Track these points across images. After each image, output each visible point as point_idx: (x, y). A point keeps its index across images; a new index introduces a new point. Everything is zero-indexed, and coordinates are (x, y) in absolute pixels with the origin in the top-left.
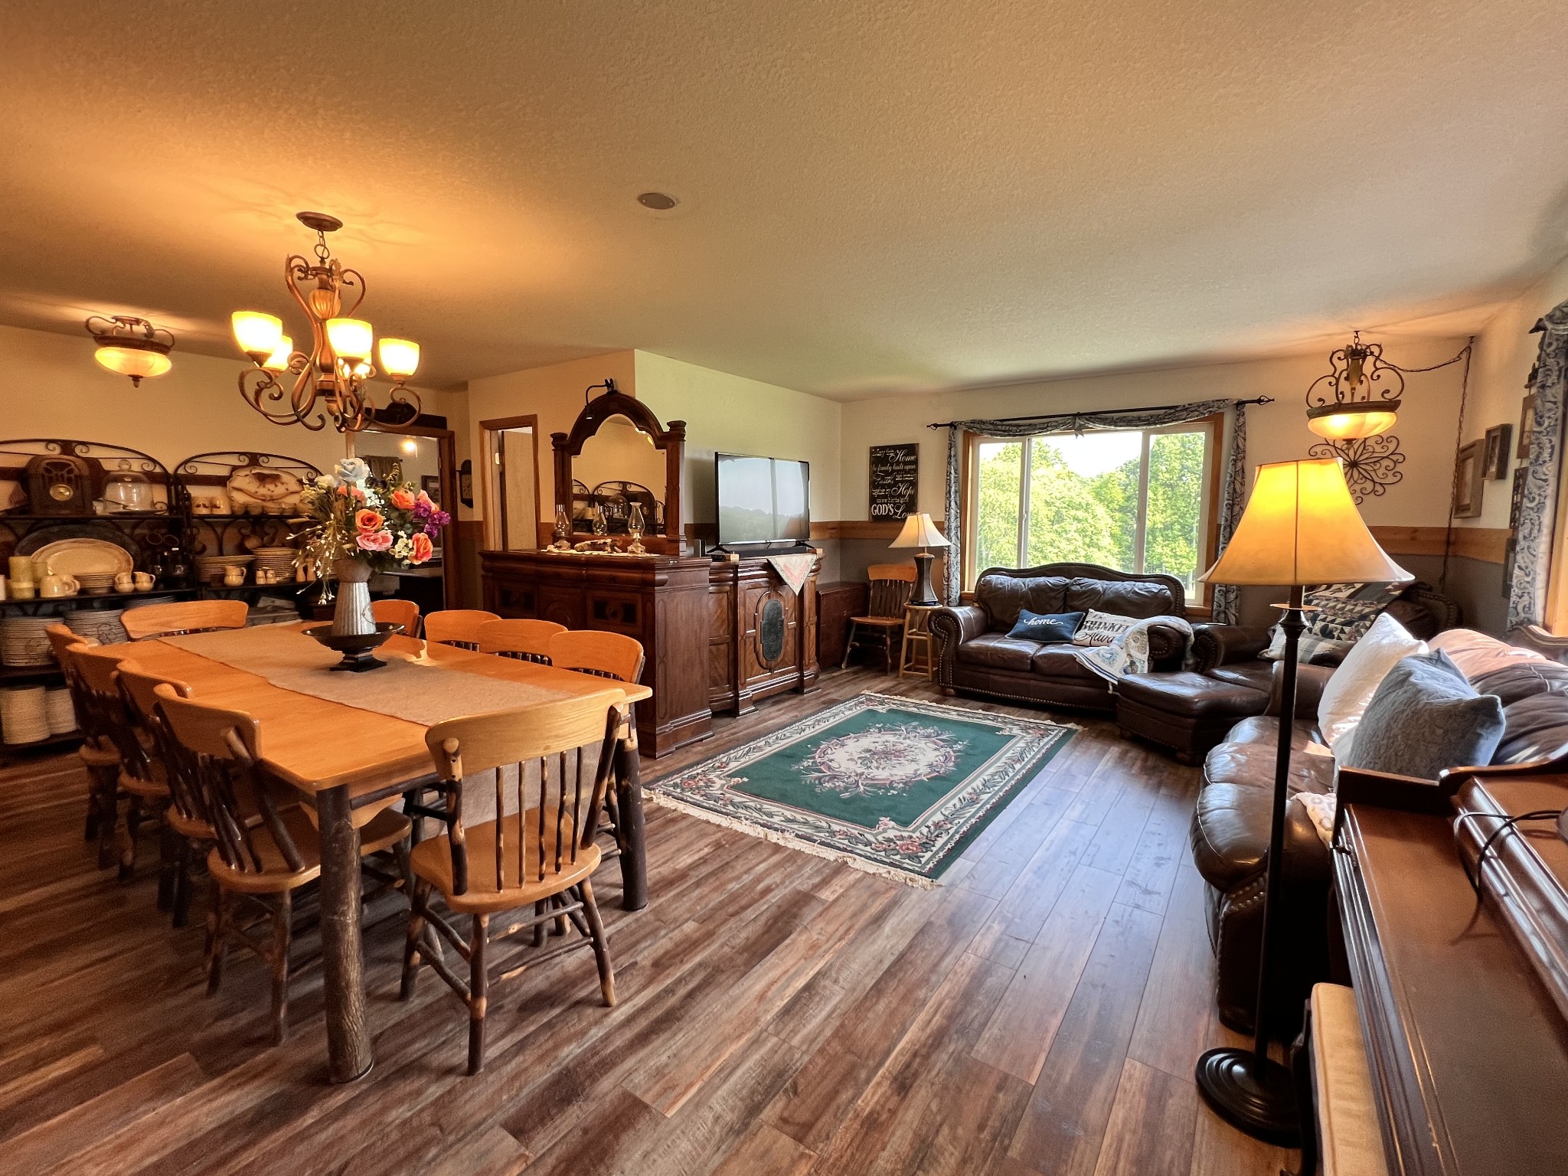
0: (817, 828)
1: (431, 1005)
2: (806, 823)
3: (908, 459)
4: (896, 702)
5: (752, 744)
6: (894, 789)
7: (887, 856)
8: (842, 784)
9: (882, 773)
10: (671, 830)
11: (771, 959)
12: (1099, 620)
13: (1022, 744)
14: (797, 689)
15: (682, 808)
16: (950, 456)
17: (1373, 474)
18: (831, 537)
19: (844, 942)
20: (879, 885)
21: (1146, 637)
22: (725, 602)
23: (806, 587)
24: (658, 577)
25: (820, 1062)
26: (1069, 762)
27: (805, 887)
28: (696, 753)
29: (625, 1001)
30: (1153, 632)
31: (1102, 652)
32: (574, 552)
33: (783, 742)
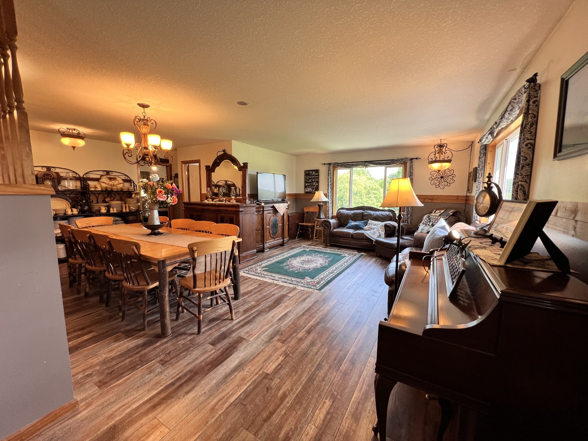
0: (288, 280)
1: (185, 321)
2: (285, 279)
3: (316, 174)
4: (312, 248)
5: (269, 260)
6: (310, 270)
7: (308, 286)
8: (295, 269)
9: (307, 266)
10: (246, 281)
11: (275, 309)
12: (372, 223)
13: (348, 258)
14: (282, 245)
15: (249, 276)
16: (329, 174)
17: (447, 180)
18: (292, 198)
19: (295, 305)
20: (305, 292)
21: (384, 227)
22: (260, 218)
23: (285, 214)
24: (240, 210)
25: (288, 329)
26: (360, 263)
27: (285, 293)
28: (252, 262)
29: (237, 319)
30: (386, 226)
31: (372, 232)
32: (213, 202)
33: (278, 259)
